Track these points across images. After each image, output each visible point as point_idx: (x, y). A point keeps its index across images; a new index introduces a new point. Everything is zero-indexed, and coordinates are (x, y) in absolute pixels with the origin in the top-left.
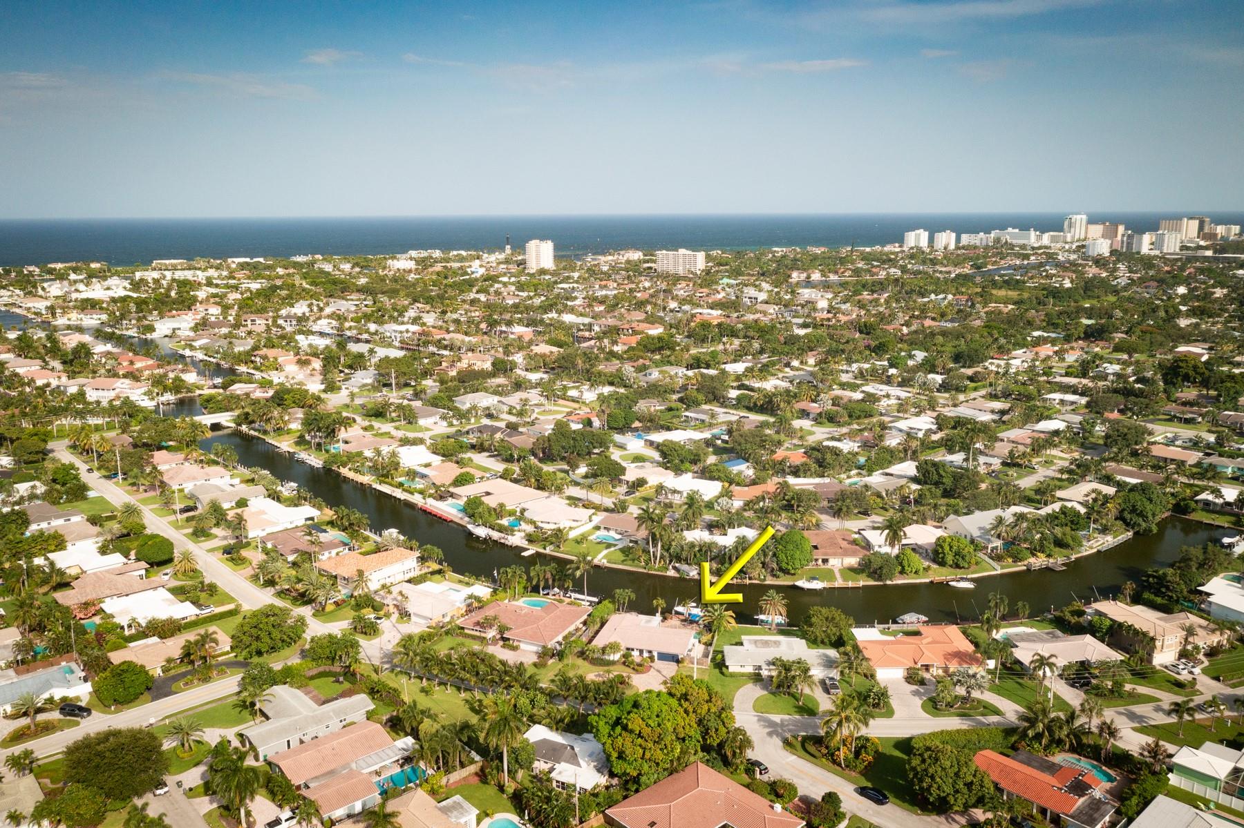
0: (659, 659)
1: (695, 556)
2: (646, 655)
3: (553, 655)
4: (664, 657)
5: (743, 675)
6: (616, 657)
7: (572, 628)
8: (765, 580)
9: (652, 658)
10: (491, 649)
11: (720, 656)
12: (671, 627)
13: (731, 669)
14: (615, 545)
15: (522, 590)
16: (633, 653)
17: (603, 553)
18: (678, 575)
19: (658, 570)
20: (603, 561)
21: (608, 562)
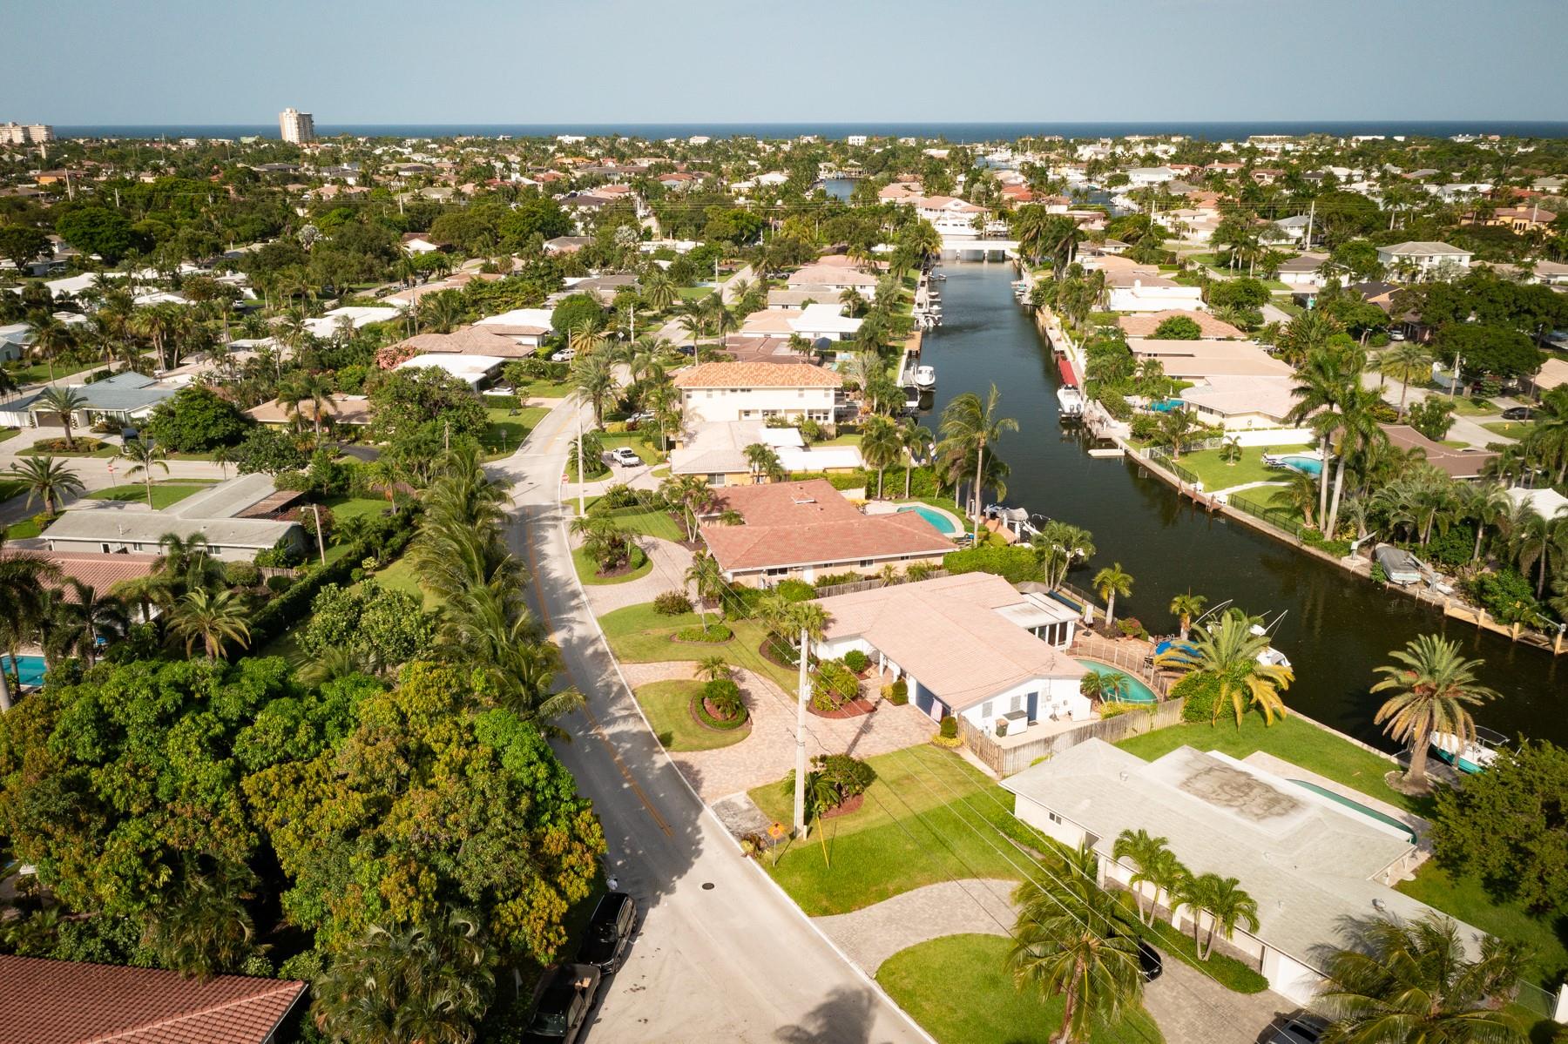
1: (1436, 530)
17: (1246, 486)
18: (1366, 573)
19: (1324, 547)
20: (1220, 498)
21: (1234, 501)
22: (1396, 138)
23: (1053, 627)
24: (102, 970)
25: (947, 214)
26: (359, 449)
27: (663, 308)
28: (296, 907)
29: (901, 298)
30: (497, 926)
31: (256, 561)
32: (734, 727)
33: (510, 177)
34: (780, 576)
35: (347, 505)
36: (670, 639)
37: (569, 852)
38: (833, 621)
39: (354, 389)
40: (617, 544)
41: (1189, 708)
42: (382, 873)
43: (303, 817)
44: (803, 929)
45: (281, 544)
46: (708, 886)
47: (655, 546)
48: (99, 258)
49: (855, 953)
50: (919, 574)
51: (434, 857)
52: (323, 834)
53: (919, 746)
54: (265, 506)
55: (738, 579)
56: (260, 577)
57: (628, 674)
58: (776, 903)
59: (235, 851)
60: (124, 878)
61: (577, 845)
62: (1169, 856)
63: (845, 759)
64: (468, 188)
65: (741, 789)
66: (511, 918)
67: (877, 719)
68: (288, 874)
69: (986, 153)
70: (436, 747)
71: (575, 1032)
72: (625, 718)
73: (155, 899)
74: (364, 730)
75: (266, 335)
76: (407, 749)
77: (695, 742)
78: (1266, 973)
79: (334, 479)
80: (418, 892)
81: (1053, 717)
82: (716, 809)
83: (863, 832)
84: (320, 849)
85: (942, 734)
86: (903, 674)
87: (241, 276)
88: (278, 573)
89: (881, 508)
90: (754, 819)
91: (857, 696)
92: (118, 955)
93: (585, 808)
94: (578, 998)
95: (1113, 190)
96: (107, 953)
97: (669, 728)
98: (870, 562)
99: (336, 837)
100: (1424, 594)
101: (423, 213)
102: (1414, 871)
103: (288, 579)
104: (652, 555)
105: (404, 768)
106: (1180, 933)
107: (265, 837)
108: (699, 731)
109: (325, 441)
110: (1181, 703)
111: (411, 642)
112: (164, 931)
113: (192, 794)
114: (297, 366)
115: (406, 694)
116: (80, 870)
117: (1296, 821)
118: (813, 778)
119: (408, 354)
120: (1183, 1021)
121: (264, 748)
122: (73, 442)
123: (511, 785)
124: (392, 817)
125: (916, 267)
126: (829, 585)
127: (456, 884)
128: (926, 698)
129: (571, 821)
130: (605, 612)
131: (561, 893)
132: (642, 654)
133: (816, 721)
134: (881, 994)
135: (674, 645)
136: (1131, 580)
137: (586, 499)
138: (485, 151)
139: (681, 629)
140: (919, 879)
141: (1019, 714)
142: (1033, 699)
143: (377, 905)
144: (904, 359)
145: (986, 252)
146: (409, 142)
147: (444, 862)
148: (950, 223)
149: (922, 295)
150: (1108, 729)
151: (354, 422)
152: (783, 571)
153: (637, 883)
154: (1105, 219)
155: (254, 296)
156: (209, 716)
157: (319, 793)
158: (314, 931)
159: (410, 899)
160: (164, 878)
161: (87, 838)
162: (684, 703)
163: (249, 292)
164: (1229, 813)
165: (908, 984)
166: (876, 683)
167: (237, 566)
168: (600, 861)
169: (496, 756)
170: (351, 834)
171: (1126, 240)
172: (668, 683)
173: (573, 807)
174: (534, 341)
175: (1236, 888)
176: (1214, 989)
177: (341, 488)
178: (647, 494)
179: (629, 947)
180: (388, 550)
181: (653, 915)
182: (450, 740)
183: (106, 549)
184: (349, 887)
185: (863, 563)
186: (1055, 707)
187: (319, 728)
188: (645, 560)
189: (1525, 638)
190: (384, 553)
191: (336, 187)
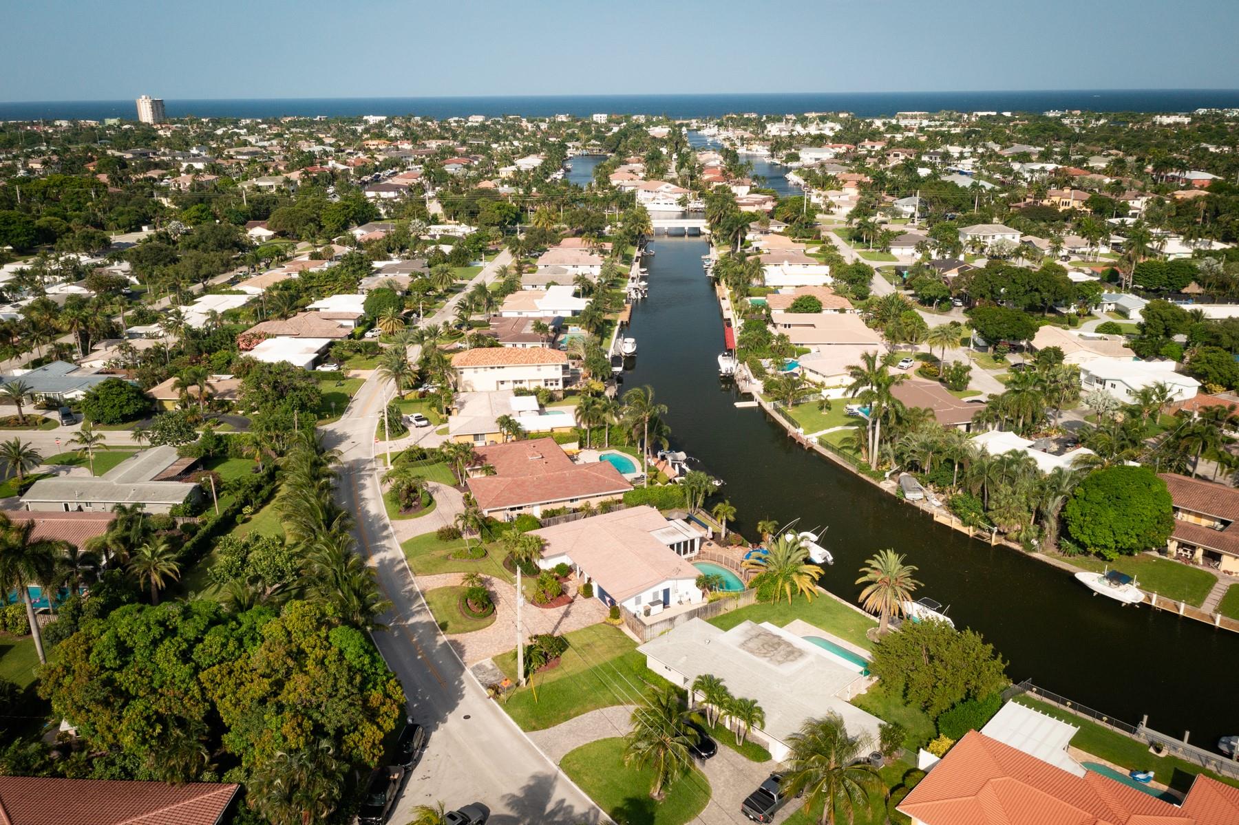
1: (933, 465)
17: (831, 430)
18: (893, 492)
19: (872, 475)
20: (812, 439)
21: (822, 442)
22: (1005, 114)
23: (686, 543)
24: (121, 784)
25: (660, 196)
26: (231, 418)
27: (445, 288)
28: (231, 744)
29: (620, 275)
30: (344, 748)
31: (171, 513)
32: (485, 616)
33: (327, 164)
34: (518, 511)
35: (227, 464)
36: (447, 558)
37: (383, 704)
38: (548, 545)
39: (223, 369)
40: (412, 490)
41: (759, 594)
42: (282, 722)
43: (234, 693)
44: (521, 739)
45: (187, 501)
46: (467, 717)
47: (437, 489)
48: (11, 248)
49: (549, 752)
50: (607, 508)
51: (310, 712)
52: (247, 702)
53: (597, 625)
54: (173, 470)
55: (491, 514)
56: (175, 524)
57: (420, 583)
58: (506, 725)
59: (197, 713)
60: (138, 732)
61: (388, 700)
62: (725, 689)
63: (550, 636)
64: (295, 175)
65: (488, 656)
66: (352, 743)
67: (574, 607)
68: (227, 725)
69: (699, 129)
70: (308, 650)
71: (390, 803)
72: (418, 612)
73: (154, 742)
74: (267, 643)
75: (154, 320)
76: (291, 651)
77: (461, 627)
78: (771, 751)
79: (217, 446)
80: (303, 731)
81: (680, 602)
82: (473, 669)
83: (559, 680)
84: (245, 711)
85: (611, 617)
86: (589, 580)
87: (126, 265)
88: (187, 520)
89: (590, 456)
90: (495, 675)
91: (562, 593)
92: (129, 775)
93: (391, 678)
94: (392, 785)
95: (789, 165)
96: (123, 774)
97: (445, 619)
98: (577, 500)
99: (255, 703)
100: (924, 506)
101: (262, 203)
102: (867, 689)
103: (194, 524)
104: (435, 496)
105: (291, 663)
106: (730, 731)
107: (213, 704)
108: (464, 620)
109: (206, 412)
110: (755, 591)
111: (282, 572)
112: (158, 759)
113: (173, 684)
114: (181, 353)
115: (291, 621)
116: (109, 728)
117: (800, 664)
118: (530, 649)
119: (260, 338)
120: (723, 778)
121: (211, 655)
122: (24, 419)
123: (350, 668)
124: (285, 691)
125: (633, 244)
126: (551, 517)
127: (323, 726)
128: (603, 594)
129: (384, 686)
130: (405, 540)
131: (380, 728)
132: (430, 568)
133: (535, 610)
134: (561, 774)
135: (450, 562)
136: (735, 510)
137: (391, 454)
138: (306, 131)
139: (454, 550)
140: (588, 707)
141: (659, 602)
142: (666, 592)
143: (281, 739)
144: (617, 328)
145: (686, 228)
146: (244, 122)
147: (316, 715)
148: (662, 202)
149: (636, 270)
150: (709, 610)
151: (227, 398)
152: (520, 508)
153: (426, 717)
154: (774, 201)
155: (137, 282)
156: (178, 638)
157: (244, 680)
158: (241, 755)
159: (299, 736)
160: (158, 730)
161: (113, 711)
162: (455, 601)
163: (133, 279)
164: (763, 661)
165: (577, 767)
166: (574, 585)
167: (160, 517)
168: (402, 708)
169: (341, 652)
170: (263, 701)
171: (786, 221)
172: (445, 588)
173: (385, 678)
174: (352, 323)
175: (755, 705)
176: (742, 761)
177: (222, 452)
178: (433, 451)
179: (420, 755)
180: (259, 500)
181: (435, 735)
182: (315, 645)
183: (67, 509)
184: (265, 731)
185: (572, 501)
186: (680, 596)
187: (240, 641)
188: (431, 501)
189: (978, 535)
190: (257, 502)
191: (190, 176)
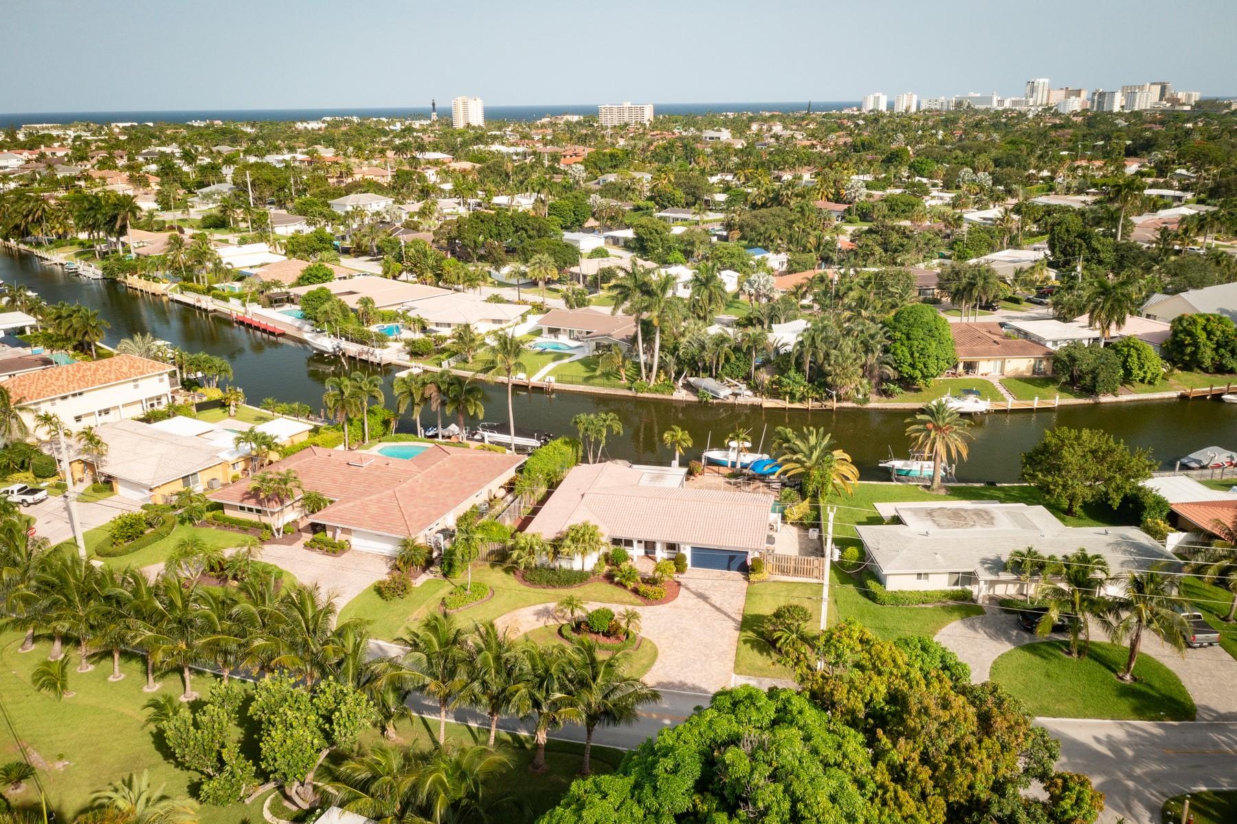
0: (695, 564)
1: (727, 360)
2: (661, 554)
3: (429, 563)
4: (707, 557)
5: (925, 598)
6: (589, 562)
7: (480, 498)
8: (866, 400)
9: (679, 563)
10: (270, 555)
11: (852, 552)
12: (709, 487)
13: (894, 584)
14: (571, 355)
15: (379, 429)
16: (630, 551)
18: (694, 399)
19: (650, 390)
21: (561, 379)
65: (728, 674)
67: (694, 587)
117: (1002, 517)
